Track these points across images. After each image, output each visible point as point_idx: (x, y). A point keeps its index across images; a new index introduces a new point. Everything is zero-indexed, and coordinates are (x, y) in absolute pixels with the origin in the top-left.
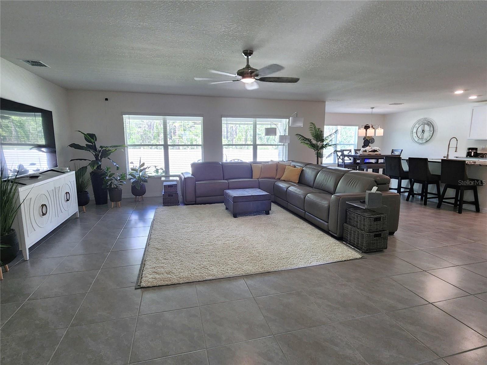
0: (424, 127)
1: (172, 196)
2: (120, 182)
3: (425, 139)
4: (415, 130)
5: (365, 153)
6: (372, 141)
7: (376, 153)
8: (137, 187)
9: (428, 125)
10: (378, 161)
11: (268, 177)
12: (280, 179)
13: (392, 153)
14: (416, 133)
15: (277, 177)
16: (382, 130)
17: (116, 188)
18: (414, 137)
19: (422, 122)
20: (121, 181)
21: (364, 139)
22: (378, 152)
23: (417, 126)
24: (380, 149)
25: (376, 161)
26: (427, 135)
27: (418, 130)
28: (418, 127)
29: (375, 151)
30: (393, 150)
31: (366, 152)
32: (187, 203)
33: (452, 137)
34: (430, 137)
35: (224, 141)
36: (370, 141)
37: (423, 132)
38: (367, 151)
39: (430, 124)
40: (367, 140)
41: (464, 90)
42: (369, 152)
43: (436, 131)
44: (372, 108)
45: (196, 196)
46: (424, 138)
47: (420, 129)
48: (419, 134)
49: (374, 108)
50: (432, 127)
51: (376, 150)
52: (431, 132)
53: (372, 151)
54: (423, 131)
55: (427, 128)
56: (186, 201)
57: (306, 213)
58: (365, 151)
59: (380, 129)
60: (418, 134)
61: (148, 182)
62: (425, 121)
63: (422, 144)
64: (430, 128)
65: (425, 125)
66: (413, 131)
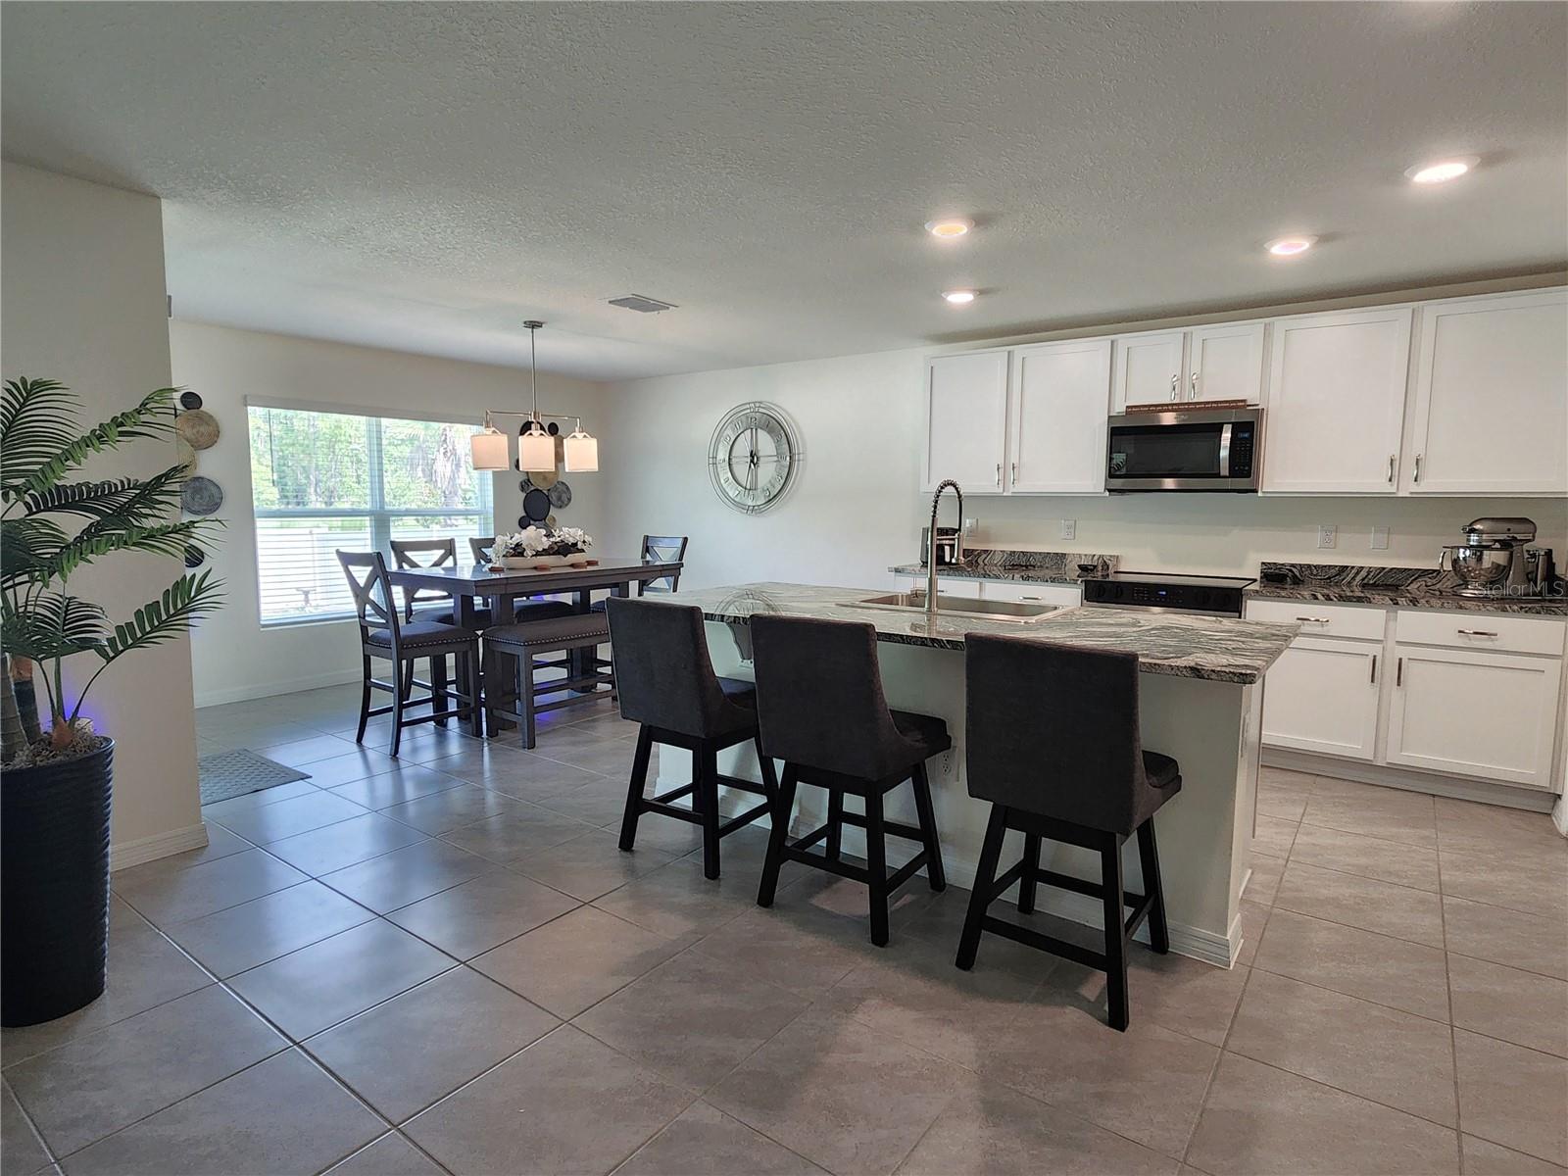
0: (754, 440)
3: (764, 491)
4: (722, 455)
5: (516, 561)
6: (559, 499)
7: (572, 558)
9: (770, 431)
10: (586, 597)
13: (643, 557)
14: (730, 466)
16: (592, 444)
18: (722, 481)
19: (747, 417)
21: (523, 489)
22: (583, 551)
23: (730, 434)
24: (588, 539)
25: (578, 598)
26: (767, 472)
27: (733, 454)
28: (733, 439)
29: (569, 549)
30: (647, 538)
31: (521, 554)
34: (782, 482)
36: (554, 497)
37: (752, 461)
38: (529, 553)
39: (774, 426)
40: (537, 490)
42: (538, 554)
43: (801, 457)
44: (534, 325)
46: (760, 485)
47: (743, 448)
48: (742, 470)
49: (539, 324)
50: (784, 437)
51: (571, 541)
52: (784, 463)
53: (551, 547)
54: (752, 456)
55: (766, 444)
58: (518, 551)
59: (580, 436)
60: (735, 468)
62: (758, 415)
63: (753, 510)
64: (778, 443)
65: (759, 430)
66: (715, 458)
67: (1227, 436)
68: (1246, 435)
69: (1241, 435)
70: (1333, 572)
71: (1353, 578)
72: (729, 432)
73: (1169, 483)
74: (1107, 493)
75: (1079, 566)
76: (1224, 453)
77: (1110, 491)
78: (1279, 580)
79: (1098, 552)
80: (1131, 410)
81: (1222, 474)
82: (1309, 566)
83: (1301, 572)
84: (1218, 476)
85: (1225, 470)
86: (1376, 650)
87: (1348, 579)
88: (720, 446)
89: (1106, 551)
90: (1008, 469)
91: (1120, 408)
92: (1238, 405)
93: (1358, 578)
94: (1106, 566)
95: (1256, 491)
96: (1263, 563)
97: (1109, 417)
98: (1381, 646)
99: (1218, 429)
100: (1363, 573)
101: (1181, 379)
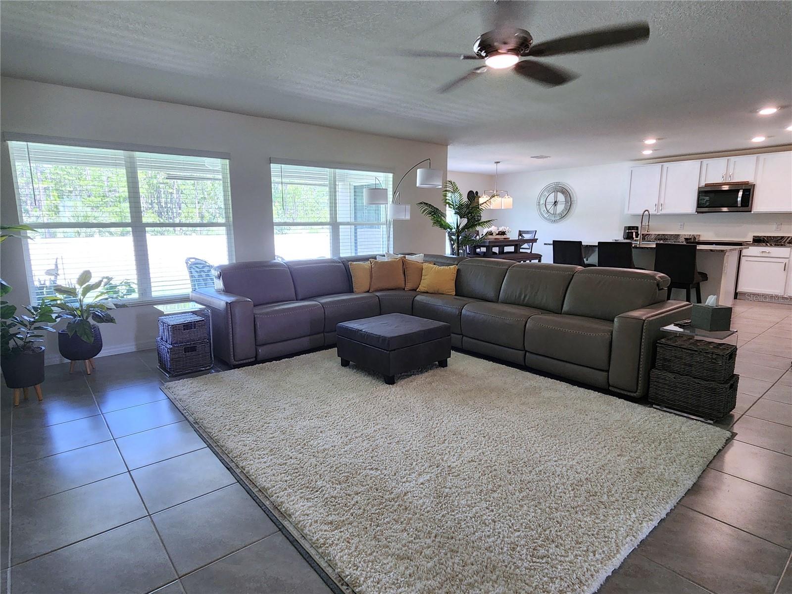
0: (556, 197)
1: (193, 349)
2: (36, 328)
3: (559, 214)
4: (542, 202)
7: (504, 236)
8: (84, 338)
9: (563, 193)
11: (390, 288)
12: (416, 290)
13: (519, 237)
14: (545, 205)
15: (409, 286)
16: (511, 199)
17: (24, 347)
18: (542, 211)
19: (554, 188)
20: (37, 325)
22: (506, 234)
24: (508, 230)
26: (560, 208)
27: (547, 201)
28: (547, 196)
29: (503, 233)
30: (520, 231)
32: (237, 363)
33: (644, 211)
34: (566, 212)
35: (278, 215)
37: (554, 204)
38: (494, 234)
39: (564, 191)
41: (657, 139)
43: (575, 203)
44: (497, 162)
45: (258, 344)
46: (557, 213)
47: (551, 199)
48: (550, 207)
49: (499, 162)
50: (568, 195)
51: (504, 230)
52: (568, 204)
53: (499, 232)
54: (555, 202)
55: (561, 197)
56: (234, 359)
57: (527, 354)
59: (507, 197)
60: (547, 206)
61: (116, 321)
62: (558, 187)
63: (554, 221)
64: (566, 197)
65: (558, 193)
66: (539, 203)
67: (740, 194)
68: (748, 193)
69: (746, 193)
70: (779, 238)
71: (786, 240)
72: (546, 193)
73: (725, 209)
74: (697, 213)
75: (685, 239)
76: (739, 199)
77: (698, 212)
78: (758, 241)
79: (692, 233)
80: (707, 185)
81: (739, 206)
82: (770, 237)
83: (767, 239)
84: (737, 207)
85: (739, 205)
86: (786, 261)
87: (784, 240)
88: (542, 198)
89: (695, 233)
90: (659, 205)
91: (703, 184)
92: (746, 183)
93: (788, 241)
94: (695, 238)
95: (751, 211)
96: (754, 236)
97: (699, 188)
98: (788, 259)
99: (738, 191)
100: (790, 239)
101: (726, 174)
